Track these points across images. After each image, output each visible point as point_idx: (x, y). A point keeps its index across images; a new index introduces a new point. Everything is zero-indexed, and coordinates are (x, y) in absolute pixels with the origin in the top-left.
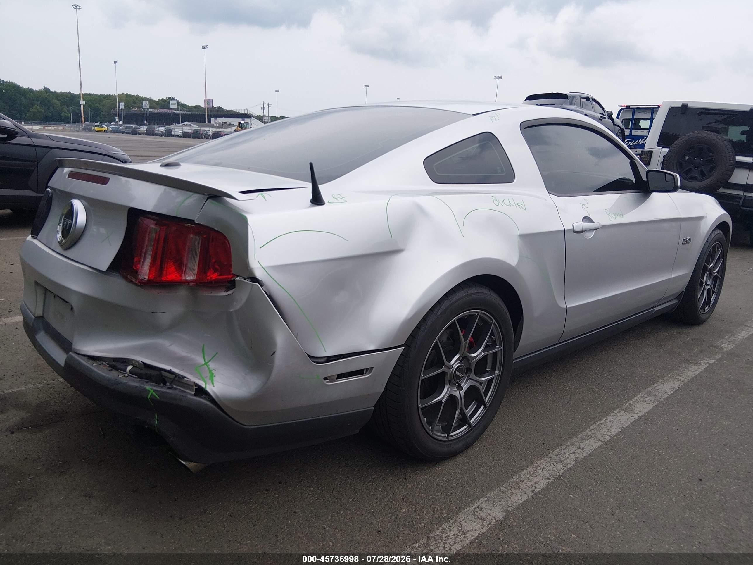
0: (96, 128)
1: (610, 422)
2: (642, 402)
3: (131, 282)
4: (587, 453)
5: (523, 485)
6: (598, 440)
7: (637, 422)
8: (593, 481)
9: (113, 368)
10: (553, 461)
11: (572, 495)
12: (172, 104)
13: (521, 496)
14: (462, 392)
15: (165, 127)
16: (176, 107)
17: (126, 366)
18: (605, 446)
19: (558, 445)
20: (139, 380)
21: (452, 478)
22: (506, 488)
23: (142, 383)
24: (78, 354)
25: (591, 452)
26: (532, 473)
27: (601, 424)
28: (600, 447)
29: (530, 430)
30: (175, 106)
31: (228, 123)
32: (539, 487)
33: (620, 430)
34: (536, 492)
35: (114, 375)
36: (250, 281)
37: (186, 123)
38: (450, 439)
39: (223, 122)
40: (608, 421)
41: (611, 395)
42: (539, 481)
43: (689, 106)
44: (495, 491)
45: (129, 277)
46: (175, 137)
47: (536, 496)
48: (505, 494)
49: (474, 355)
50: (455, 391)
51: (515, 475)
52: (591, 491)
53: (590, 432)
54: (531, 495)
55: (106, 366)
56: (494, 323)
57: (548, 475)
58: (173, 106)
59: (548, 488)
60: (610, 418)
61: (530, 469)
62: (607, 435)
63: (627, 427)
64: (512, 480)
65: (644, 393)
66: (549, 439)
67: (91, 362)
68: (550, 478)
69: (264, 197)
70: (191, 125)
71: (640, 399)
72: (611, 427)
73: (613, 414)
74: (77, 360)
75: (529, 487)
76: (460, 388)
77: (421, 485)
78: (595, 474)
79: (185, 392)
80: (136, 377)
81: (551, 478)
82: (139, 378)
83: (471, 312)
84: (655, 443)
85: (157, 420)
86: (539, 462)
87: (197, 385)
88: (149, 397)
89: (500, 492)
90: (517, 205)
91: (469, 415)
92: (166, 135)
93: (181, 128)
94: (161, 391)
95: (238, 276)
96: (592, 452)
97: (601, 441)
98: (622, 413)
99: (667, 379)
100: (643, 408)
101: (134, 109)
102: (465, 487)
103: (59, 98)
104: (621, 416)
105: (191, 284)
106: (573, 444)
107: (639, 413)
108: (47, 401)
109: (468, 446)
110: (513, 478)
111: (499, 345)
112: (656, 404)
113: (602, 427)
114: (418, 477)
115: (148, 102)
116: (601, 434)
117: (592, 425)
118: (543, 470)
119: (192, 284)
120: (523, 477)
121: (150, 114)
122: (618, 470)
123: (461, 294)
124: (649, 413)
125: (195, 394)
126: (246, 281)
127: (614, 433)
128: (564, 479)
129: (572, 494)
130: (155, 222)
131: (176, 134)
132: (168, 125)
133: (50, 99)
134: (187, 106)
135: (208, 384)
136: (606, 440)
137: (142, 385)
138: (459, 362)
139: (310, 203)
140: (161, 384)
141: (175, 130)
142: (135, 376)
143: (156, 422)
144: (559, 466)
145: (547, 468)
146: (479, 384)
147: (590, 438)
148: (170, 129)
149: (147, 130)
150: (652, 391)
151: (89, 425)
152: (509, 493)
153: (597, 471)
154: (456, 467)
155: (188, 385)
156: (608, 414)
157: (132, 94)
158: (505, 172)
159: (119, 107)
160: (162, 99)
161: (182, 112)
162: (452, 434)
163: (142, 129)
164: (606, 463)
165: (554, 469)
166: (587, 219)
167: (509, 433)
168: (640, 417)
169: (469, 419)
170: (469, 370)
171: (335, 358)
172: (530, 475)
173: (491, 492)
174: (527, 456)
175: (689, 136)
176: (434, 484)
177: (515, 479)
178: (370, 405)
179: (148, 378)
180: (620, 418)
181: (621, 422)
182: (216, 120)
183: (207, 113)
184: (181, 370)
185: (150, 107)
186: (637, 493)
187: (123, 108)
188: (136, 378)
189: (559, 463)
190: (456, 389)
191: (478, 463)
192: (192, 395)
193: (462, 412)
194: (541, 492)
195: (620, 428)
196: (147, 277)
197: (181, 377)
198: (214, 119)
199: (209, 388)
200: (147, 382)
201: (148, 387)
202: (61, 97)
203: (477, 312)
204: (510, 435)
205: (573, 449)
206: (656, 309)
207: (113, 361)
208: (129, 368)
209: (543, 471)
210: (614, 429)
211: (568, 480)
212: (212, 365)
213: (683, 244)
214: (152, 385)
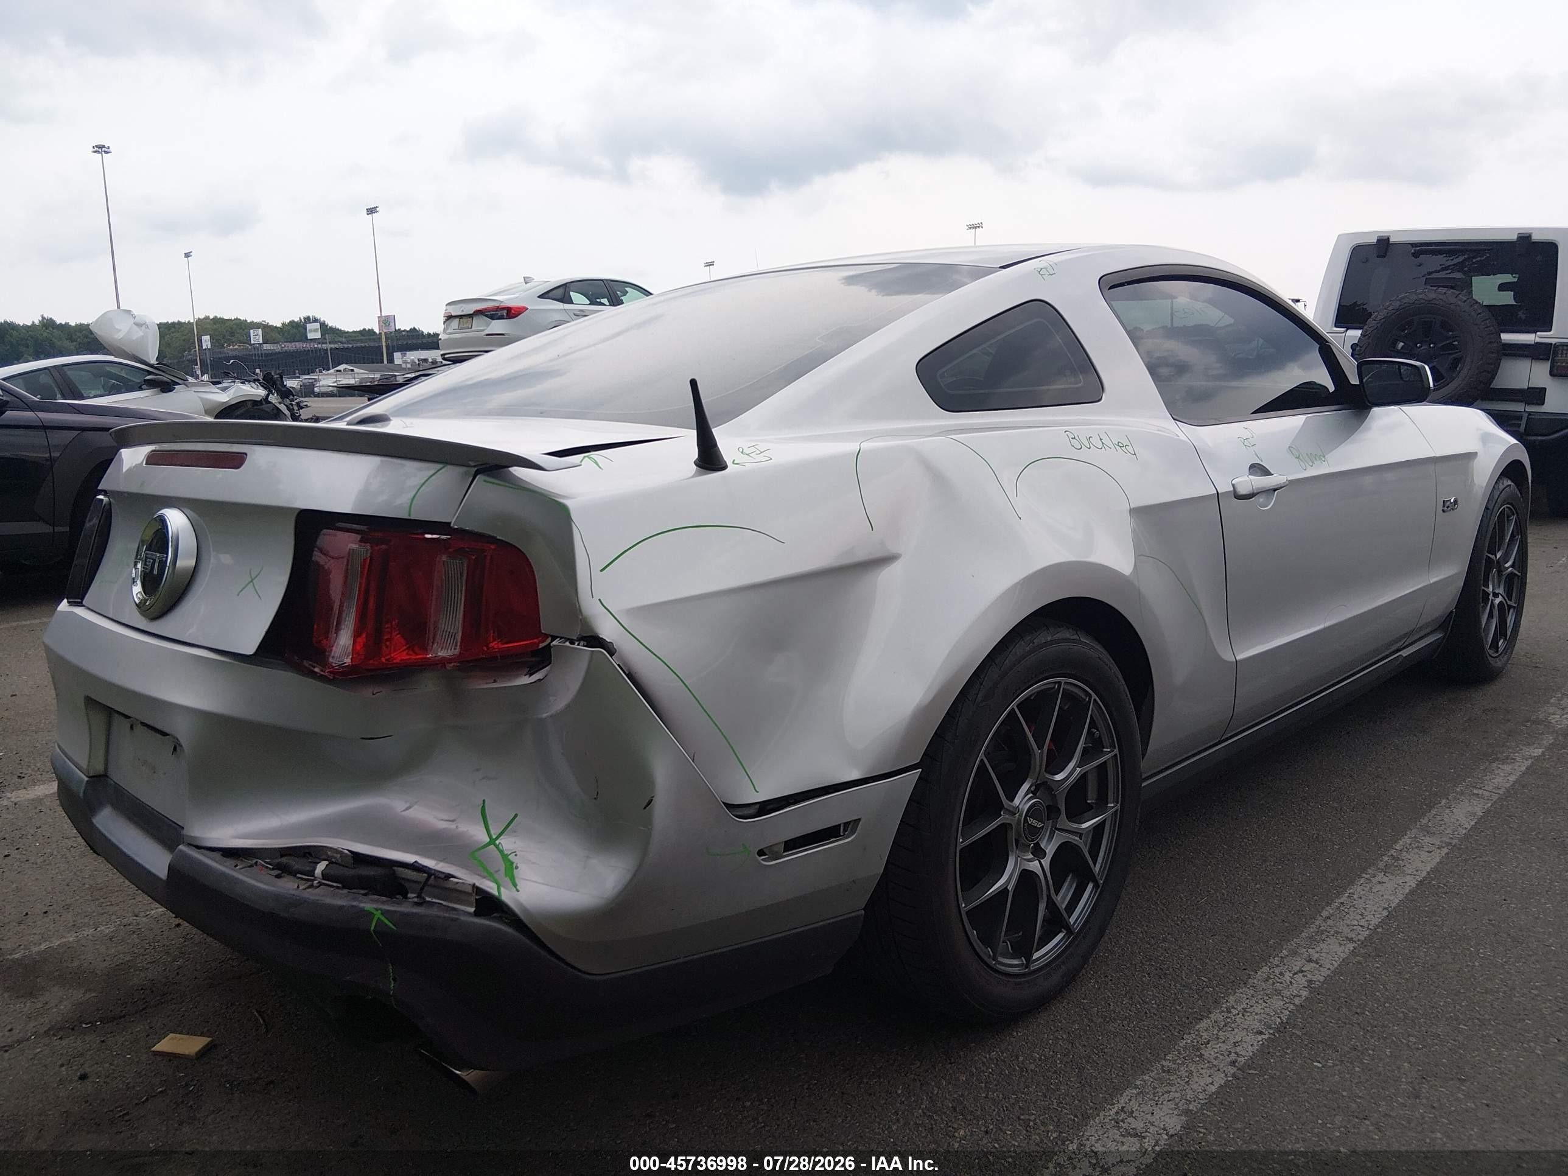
1: (1361, 898)
2: (1417, 850)
3: (312, 674)
4: (1329, 969)
5: (1208, 1052)
6: (1344, 939)
7: (1416, 892)
8: (1356, 1028)
9: (284, 871)
10: (1262, 993)
11: (1319, 1062)
12: (311, 331)
13: (1210, 1076)
14: (1046, 862)
15: (299, 378)
16: (320, 337)
17: (314, 865)
18: (1362, 951)
19: (1265, 959)
20: (345, 891)
21: (1051, 1053)
22: (1174, 1062)
23: (354, 899)
24: (198, 847)
25: (1336, 965)
26: (1223, 1023)
27: (1342, 903)
28: (1353, 953)
29: (1195, 931)
30: (318, 335)
31: (430, 360)
32: (1243, 1053)
33: (1385, 913)
34: (1242, 1063)
35: (288, 886)
36: (584, 646)
37: (342, 367)
38: (1034, 967)
39: (419, 360)
40: (1355, 897)
41: (1348, 841)
42: (1241, 1041)
43: (1392, 240)
44: (1152, 1071)
45: (307, 665)
46: (322, 397)
47: (1243, 1072)
48: (1175, 1076)
49: (1059, 777)
50: (1030, 860)
51: (1187, 1031)
52: (1359, 1051)
53: (1324, 924)
54: (1232, 1071)
55: (267, 867)
56: (1095, 700)
57: (1257, 1026)
58: (314, 333)
59: (1264, 1051)
60: (1358, 889)
61: (1216, 1016)
62: (1361, 926)
63: (1398, 905)
64: (1183, 1043)
65: (1414, 831)
66: (1241, 946)
67: (231, 862)
68: (1264, 1031)
69: (596, 463)
70: (352, 370)
71: (1411, 844)
72: (1365, 909)
73: (1362, 880)
74: (200, 863)
75: (1222, 1055)
76: (1039, 853)
77: (986, 1074)
78: (1357, 1013)
79: (454, 909)
80: (339, 885)
81: (1266, 1030)
82: (344, 887)
83: (1046, 684)
84: (1466, 933)
85: (394, 980)
86: (1232, 999)
87: (478, 890)
88: (372, 928)
89: (1164, 1071)
90: (1117, 447)
91: (1064, 906)
92: (302, 393)
93: (334, 376)
94: (398, 911)
95: (554, 638)
96: (1339, 965)
97: (1351, 940)
98: (1380, 876)
99: (1455, 798)
100: (1422, 862)
101: (231, 347)
102: (1084, 1068)
104: (1380, 883)
105: (449, 666)
106: (1294, 953)
107: (1415, 873)
108: (129, 961)
109: (1071, 979)
110: (1183, 1038)
111: (1108, 746)
112: (1445, 850)
113: (1346, 910)
114: (976, 1056)
115: (260, 330)
116: (1348, 926)
117: (1323, 908)
118: (1243, 1015)
119: (452, 665)
120: (1205, 1035)
121: (267, 355)
122: (1404, 998)
123: (1020, 648)
124: (1435, 870)
125: (475, 911)
126: (575, 646)
127: (1375, 921)
128: (1293, 1031)
129: (1319, 1059)
130: (359, 537)
131: (323, 390)
132: (304, 374)
134: (341, 331)
135: (504, 887)
136: (1362, 938)
137: (355, 903)
138: (1031, 795)
139: (695, 467)
140: (398, 896)
141: (321, 383)
142: (335, 884)
143: (392, 985)
144: (1277, 1003)
145: (1252, 1009)
146: (1078, 839)
147: (1328, 936)
148: (310, 381)
150: (1430, 824)
151: (229, 1005)
152: (1183, 1072)
153: (1361, 1005)
154: (1055, 1027)
155: (457, 893)
156: (1352, 882)
157: (225, 318)
158: (1082, 381)
159: (200, 345)
160: (292, 322)
161: (332, 345)
162: (1036, 956)
164: (1374, 986)
165: (1267, 1010)
166: (1258, 469)
167: (1153, 942)
168: (1420, 881)
169: (1065, 915)
170: (1052, 811)
171: (775, 806)
172: (1220, 1029)
173: (1143, 1074)
174: (1203, 988)
175: (1399, 300)
176: (1014, 1070)
177: (1189, 1041)
178: (856, 905)
179: (368, 886)
180: (1379, 887)
181: (1382, 896)
182: (404, 355)
183: (384, 344)
184: (441, 861)
185: (265, 341)
186: (1457, 1043)
187: (209, 347)
188: (338, 888)
189: (1275, 997)
190: (1031, 856)
191: (1100, 1014)
192: (469, 914)
193: (1051, 905)
194: (1251, 1064)
195: (1384, 909)
196: (348, 661)
197: (443, 876)
198: (399, 353)
199: (507, 896)
200: (365, 895)
201: (368, 906)
202: (78, 335)
203: (1055, 683)
204: (1155, 946)
205: (1296, 963)
206: (1405, 653)
207: (282, 856)
208: (321, 867)
209: (1246, 1017)
210: (1373, 912)
211: (1304, 1031)
212: (507, 843)
213: (1443, 511)
214: (377, 901)
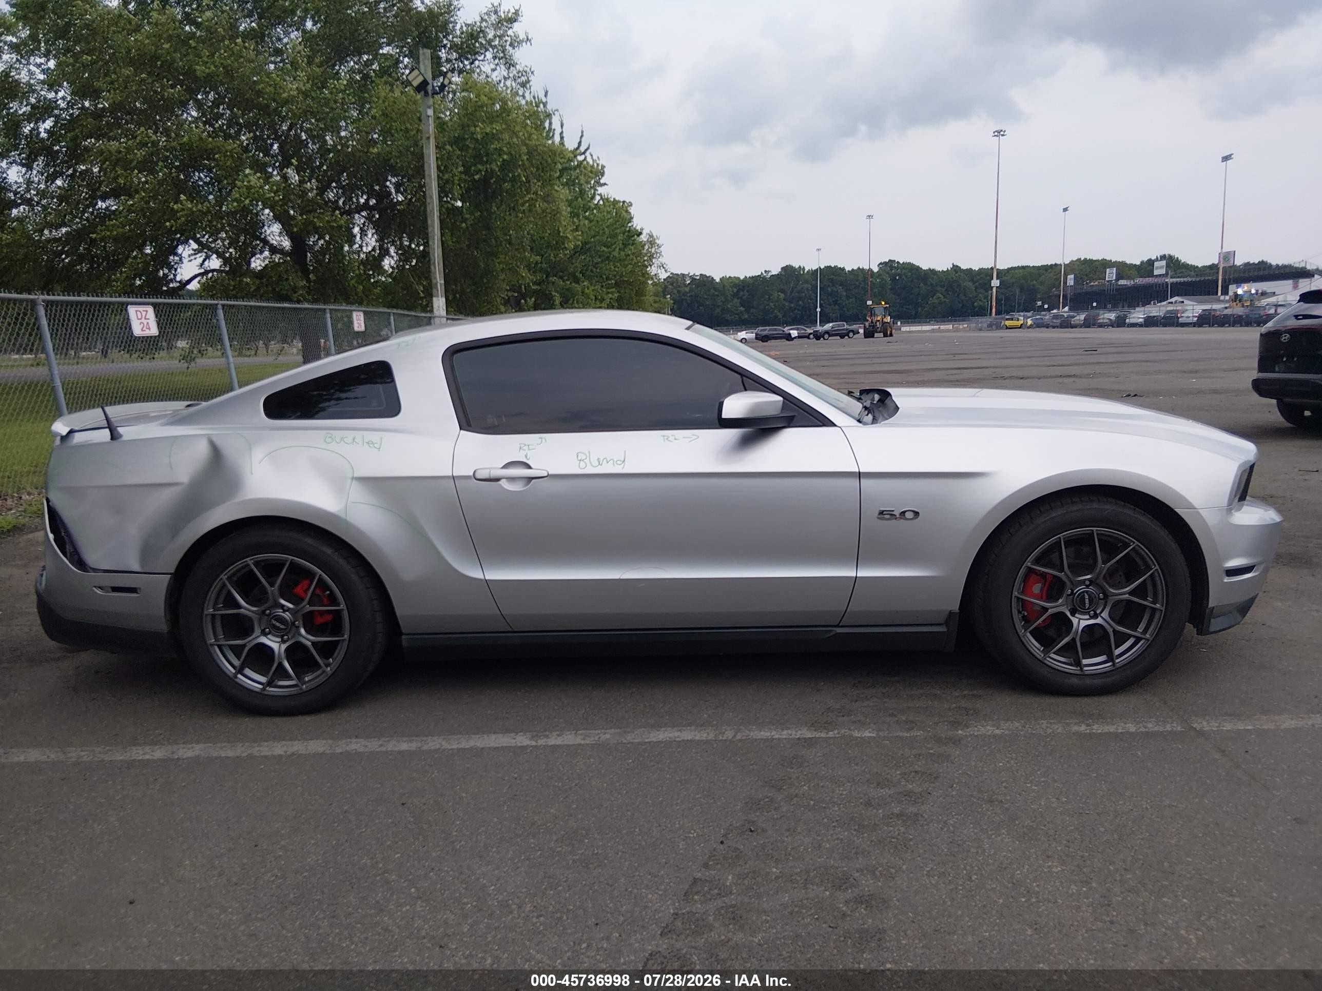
0: (1008, 323)
12: (1157, 268)
16: (1165, 272)
37: (1174, 299)
46: (1131, 326)
58: (1160, 269)
92: (1116, 324)
101: (1092, 284)
103: (975, 279)
115: (1115, 268)
131: (1133, 321)
133: (961, 282)
141: (1133, 315)
149: (1085, 319)
160: (1146, 261)
161: (1175, 279)
163: (1077, 318)
182: (1239, 287)
183: (1221, 277)
185: (1119, 277)
187: (1072, 284)
198: (1234, 286)
202: (979, 277)
